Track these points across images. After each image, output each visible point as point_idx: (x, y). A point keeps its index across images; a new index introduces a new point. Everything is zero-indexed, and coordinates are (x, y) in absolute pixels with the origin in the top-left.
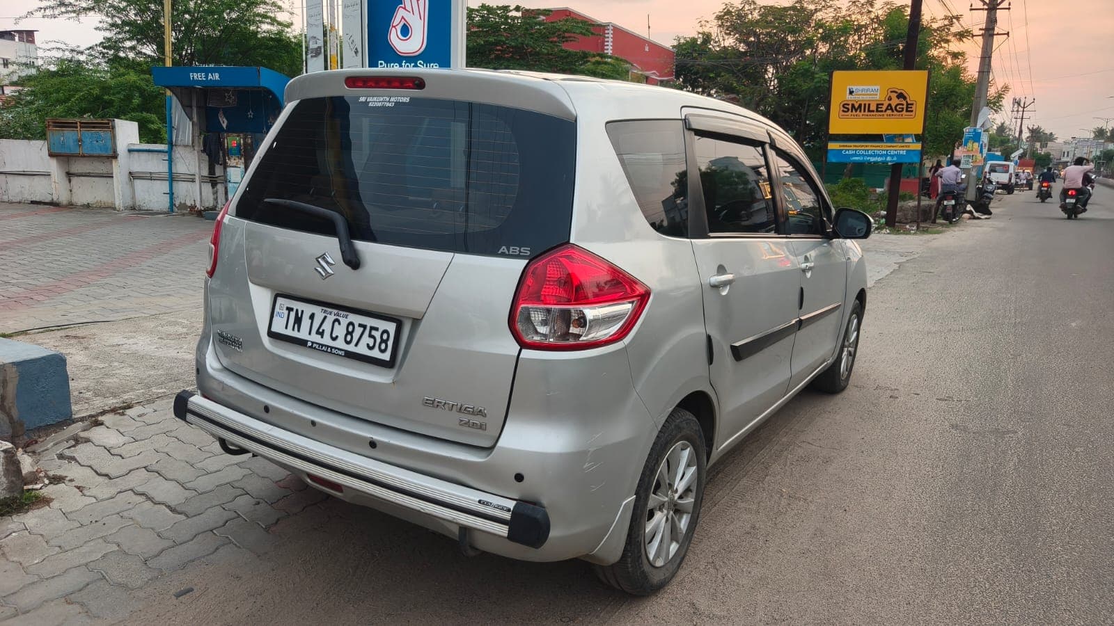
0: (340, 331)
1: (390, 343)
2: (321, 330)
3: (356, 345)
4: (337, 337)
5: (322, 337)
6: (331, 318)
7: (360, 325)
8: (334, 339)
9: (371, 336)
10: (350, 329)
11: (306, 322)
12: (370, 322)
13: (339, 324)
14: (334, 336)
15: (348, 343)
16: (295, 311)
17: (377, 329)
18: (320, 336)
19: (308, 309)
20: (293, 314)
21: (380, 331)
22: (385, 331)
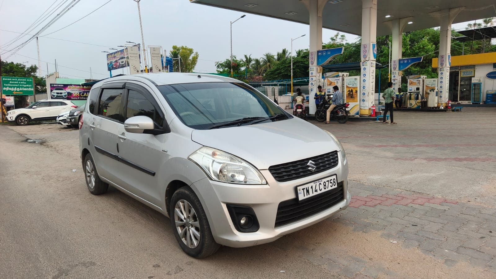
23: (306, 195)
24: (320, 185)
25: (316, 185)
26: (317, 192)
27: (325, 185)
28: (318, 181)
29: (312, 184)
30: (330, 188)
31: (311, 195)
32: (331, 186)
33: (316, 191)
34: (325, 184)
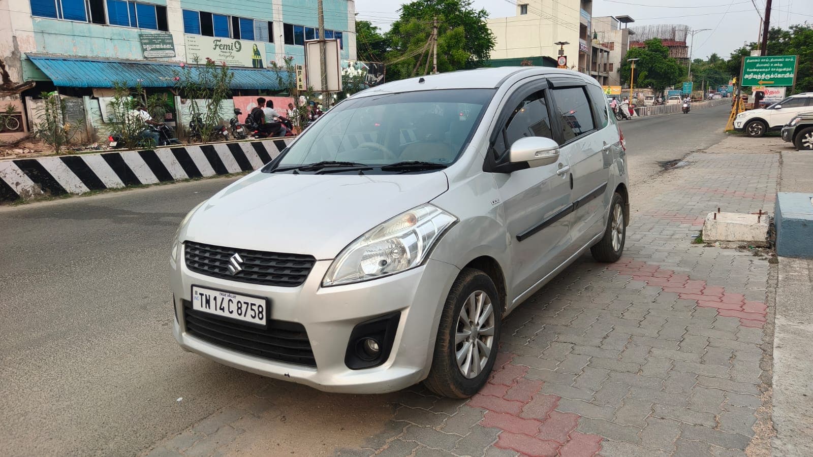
23: (205, 307)
24: (230, 302)
25: (223, 299)
26: (224, 311)
27: (239, 308)
28: (228, 294)
29: (217, 294)
30: (248, 319)
31: (212, 311)
32: (254, 317)
33: (223, 309)
34: (240, 306)
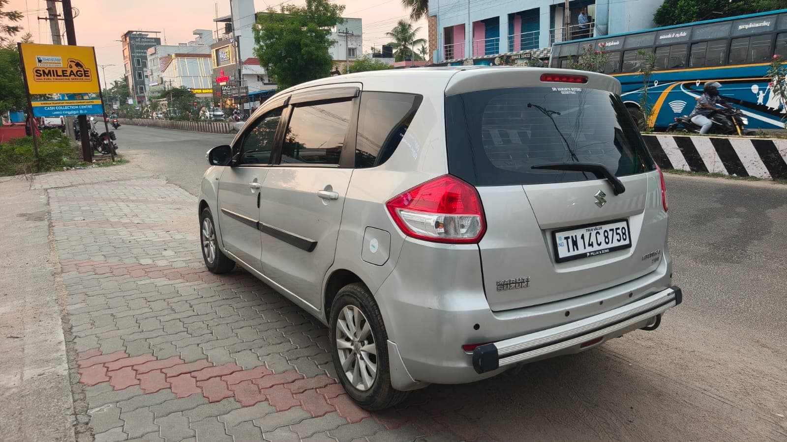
0: (601, 238)
1: (627, 233)
2: (591, 243)
3: (612, 242)
4: (601, 243)
5: (593, 247)
6: (594, 233)
7: (610, 230)
8: (599, 245)
9: (617, 234)
10: (606, 234)
11: (580, 242)
12: (614, 226)
13: (599, 234)
14: (599, 243)
15: (607, 243)
16: (570, 237)
17: (618, 229)
18: (591, 247)
19: (578, 233)
20: (570, 241)
21: (621, 229)
22: (623, 228)
